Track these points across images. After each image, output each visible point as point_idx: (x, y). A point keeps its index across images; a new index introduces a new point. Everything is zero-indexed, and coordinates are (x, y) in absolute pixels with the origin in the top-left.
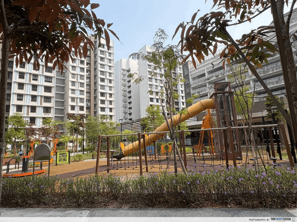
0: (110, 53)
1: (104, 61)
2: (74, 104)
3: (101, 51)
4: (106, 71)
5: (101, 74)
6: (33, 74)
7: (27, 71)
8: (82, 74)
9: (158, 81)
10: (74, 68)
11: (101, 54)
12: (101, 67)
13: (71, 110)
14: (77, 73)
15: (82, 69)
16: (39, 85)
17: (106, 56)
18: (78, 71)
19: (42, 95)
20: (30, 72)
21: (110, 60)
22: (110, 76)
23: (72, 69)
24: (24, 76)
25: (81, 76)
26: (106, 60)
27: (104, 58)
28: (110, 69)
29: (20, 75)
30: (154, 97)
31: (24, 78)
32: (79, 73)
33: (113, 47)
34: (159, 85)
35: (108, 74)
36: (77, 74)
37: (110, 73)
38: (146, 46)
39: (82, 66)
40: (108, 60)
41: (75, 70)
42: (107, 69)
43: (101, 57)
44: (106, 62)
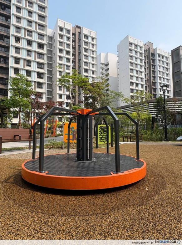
0: (93, 45)
1: (88, 53)
2: (61, 92)
3: (85, 42)
4: (89, 62)
5: (85, 65)
6: (27, 60)
7: (22, 57)
8: (68, 64)
9: (139, 72)
10: (61, 59)
11: (85, 45)
12: (85, 58)
13: (59, 98)
14: (64, 63)
15: (68, 60)
16: (33, 71)
17: (89, 47)
18: (64, 62)
19: (35, 80)
20: (24, 57)
21: (93, 51)
22: (93, 67)
23: (59, 59)
24: (19, 62)
25: (67, 66)
26: (89, 51)
27: (88, 50)
28: (93, 60)
29: (16, 60)
30: (135, 88)
31: (19, 64)
32: (65, 64)
33: (96, 38)
34: (139, 76)
35: (91, 65)
36: (64, 65)
37: (93, 64)
38: (129, 36)
39: (68, 57)
40: (91, 51)
41: (62, 60)
42: (90, 60)
43: (85, 49)
44: (89, 53)
